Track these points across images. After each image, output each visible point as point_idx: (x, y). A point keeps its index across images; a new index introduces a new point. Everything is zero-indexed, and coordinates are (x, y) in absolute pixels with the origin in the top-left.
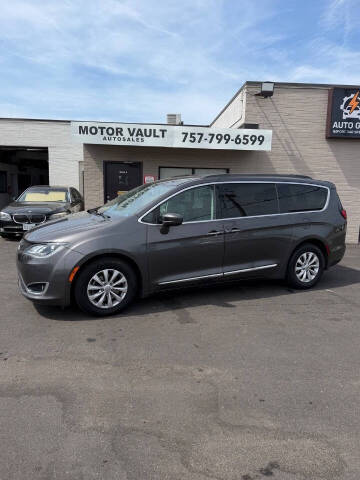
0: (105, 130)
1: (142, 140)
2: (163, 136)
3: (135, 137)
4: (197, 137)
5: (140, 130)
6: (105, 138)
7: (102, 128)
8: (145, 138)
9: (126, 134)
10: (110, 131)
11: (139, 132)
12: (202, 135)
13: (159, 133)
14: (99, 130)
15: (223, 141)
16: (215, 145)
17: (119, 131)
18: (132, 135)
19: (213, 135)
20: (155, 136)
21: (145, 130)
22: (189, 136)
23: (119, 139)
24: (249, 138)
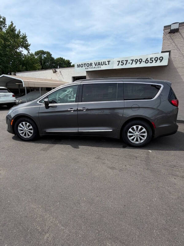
0: (86, 65)
1: (100, 67)
2: (109, 64)
3: (97, 66)
4: (125, 62)
5: (99, 63)
6: (86, 68)
7: (85, 64)
8: (101, 66)
9: (94, 65)
10: (88, 65)
11: (99, 64)
12: (127, 61)
13: (107, 63)
14: (84, 65)
15: (138, 62)
16: (134, 66)
17: (91, 64)
18: (96, 65)
19: (133, 60)
20: (105, 64)
21: (101, 62)
22: (120, 62)
23: (91, 68)
24: (153, 59)
